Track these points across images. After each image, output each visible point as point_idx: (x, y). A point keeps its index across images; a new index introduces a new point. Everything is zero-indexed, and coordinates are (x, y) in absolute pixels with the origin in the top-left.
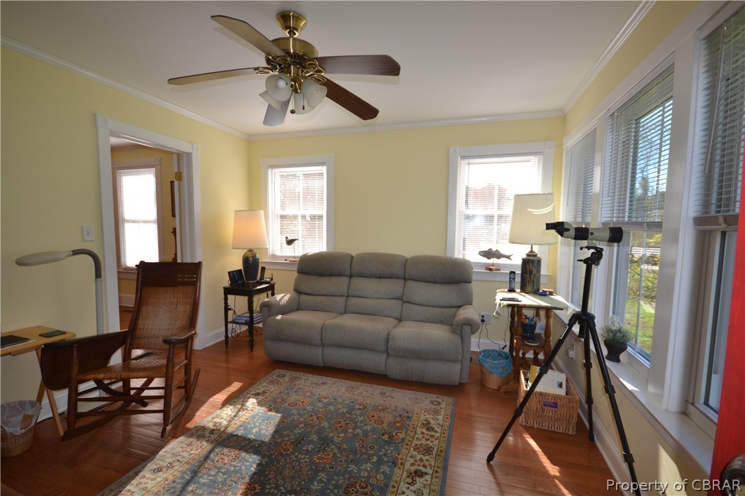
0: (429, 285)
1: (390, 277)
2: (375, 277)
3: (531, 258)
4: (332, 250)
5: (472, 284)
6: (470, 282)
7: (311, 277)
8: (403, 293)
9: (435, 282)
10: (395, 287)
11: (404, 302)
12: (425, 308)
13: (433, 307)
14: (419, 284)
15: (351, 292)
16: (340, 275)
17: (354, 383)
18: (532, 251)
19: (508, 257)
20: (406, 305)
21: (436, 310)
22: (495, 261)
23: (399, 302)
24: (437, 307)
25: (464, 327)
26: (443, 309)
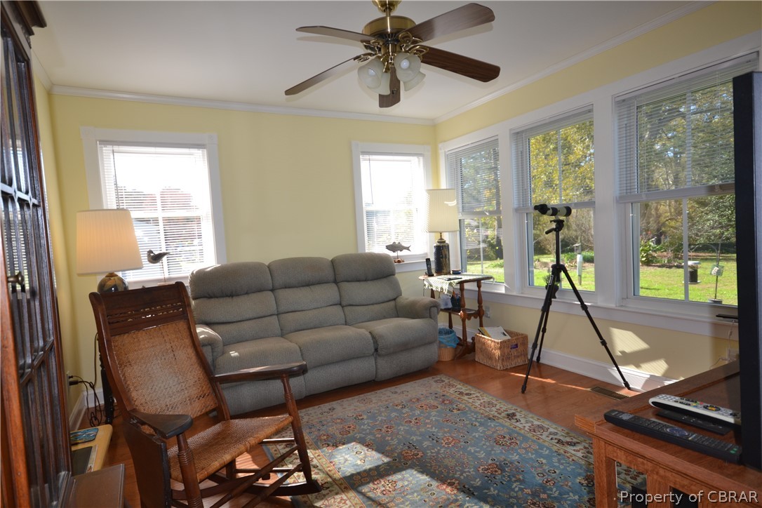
0: (362, 283)
1: (320, 283)
2: (303, 286)
3: (441, 245)
4: (225, 262)
5: (396, 276)
6: (394, 275)
7: (221, 300)
8: (340, 296)
9: (366, 280)
10: (330, 292)
11: (343, 307)
12: (367, 307)
13: (372, 304)
14: (353, 284)
15: (282, 309)
16: (260, 291)
17: (362, 395)
18: (441, 239)
19: (408, 249)
20: (347, 309)
21: (377, 307)
22: (400, 253)
23: (338, 308)
24: (376, 304)
25: (432, 308)
26: (383, 305)
